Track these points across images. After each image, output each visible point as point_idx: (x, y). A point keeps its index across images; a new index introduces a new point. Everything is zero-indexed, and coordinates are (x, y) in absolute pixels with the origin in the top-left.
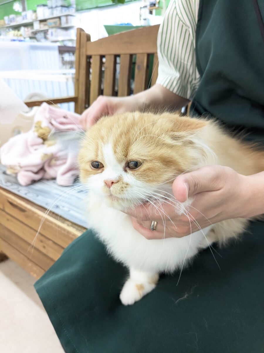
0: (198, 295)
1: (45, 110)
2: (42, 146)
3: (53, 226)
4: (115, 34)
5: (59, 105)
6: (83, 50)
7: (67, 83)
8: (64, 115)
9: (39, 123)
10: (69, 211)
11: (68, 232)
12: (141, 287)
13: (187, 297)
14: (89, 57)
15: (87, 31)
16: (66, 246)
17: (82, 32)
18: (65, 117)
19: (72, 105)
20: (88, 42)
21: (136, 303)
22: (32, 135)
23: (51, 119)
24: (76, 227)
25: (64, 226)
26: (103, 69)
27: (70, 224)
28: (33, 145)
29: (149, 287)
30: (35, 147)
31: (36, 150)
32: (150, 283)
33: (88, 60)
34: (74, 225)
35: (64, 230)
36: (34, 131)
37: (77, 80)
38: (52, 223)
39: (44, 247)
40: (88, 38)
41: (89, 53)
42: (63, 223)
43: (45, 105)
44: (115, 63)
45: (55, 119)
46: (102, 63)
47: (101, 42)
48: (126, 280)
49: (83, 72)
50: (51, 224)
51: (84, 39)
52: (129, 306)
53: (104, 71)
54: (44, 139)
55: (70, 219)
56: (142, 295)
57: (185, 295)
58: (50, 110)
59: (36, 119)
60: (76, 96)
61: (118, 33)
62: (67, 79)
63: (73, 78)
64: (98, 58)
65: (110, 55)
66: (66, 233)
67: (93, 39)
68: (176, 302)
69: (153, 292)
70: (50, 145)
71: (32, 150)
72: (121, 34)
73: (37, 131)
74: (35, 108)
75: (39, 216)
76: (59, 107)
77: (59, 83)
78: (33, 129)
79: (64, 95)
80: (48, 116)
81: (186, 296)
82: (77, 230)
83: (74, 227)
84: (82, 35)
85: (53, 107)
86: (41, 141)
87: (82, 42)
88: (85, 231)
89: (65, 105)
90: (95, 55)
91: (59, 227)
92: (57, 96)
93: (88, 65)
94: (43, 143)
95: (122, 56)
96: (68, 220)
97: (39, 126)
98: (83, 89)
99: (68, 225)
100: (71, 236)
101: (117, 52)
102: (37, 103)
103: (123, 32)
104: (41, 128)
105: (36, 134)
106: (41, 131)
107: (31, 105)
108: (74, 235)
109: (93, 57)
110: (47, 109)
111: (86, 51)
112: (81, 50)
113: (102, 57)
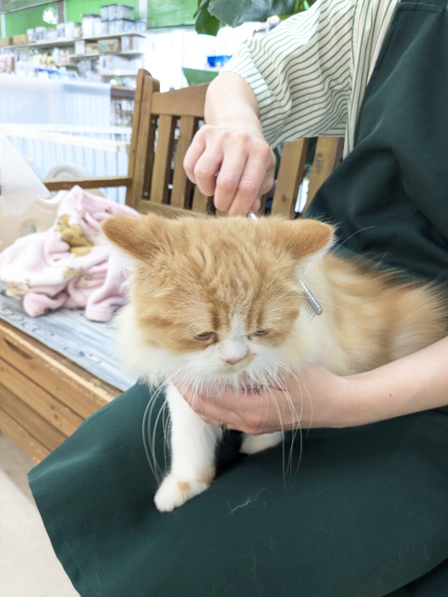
0: (265, 503)
1: (76, 197)
2: (67, 254)
3: (73, 384)
4: (198, 85)
5: (102, 190)
6: (146, 105)
7: (117, 154)
8: (107, 207)
9: (65, 217)
10: (100, 362)
11: (95, 396)
12: (185, 486)
13: (249, 504)
14: (155, 117)
15: (155, 76)
16: (87, 415)
17: (146, 77)
18: (107, 211)
19: (123, 190)
20: (155, 94)
21: (176, 509)
22: (51, 237)
23: (84, 213)
24: (108, 389)
25: (89, 385)
27: (99, 383)
28: (52, 253)
29: (198, 487)
30: (56, 256)
31: (56, 260)
32: (200, 481)
33: (153, 122)
34: (105, 386)
35: (89, 391)
36: (56, 230)
37: (133, 152)
38: (71, 379)
39: (56, 417)
40: (156, 86)
41: (155, 111)
42: (88, 380)
43: (77, 188)
45: (91, 214)
46: (174, 128)
47: (173, 94)
49: (144, 139)
50: (68, 381)
51: (149, 88)
52: (166, 513)
53: (177, 140)
54: (71, 244)
55: (99, 376)
56: (186, 499)
57: (245, 501)
58: (85, 197)
59: (61, 211)
60: (130, 177)
61: (203, 84)
62: (118, 148)
63: (127, 147)
64: (169, 120)
65: (188, 116)
66: (91, 398)
67: (164, 89)
68: (232, 512)
70: (79, 255)
71: (50, 259)
73: (61, 230)
74: (62, 193)
75: (51, 366)
76: (101, 194)
77: (105, 152)
78: (56, 226)
79: (112, 175)
80: (80, 207)
81: (247, 503)
82: (109, 393)
83: (104, 389)
84: (146, 81)
85: (89, 193)
86: (65, 246)
87: (145, 92)
89: (111, 191)
90: (165, 115)
91: (80, 386)
92: (101, 175)
93: (153, 127)
94: (69, 251)
96: (96, 377)
97: (64, 223)
98: (141, 167)
99: (95, 385)
100: (98, 402)
101: (199, 114)
102: (65, 185)
104: (68, 226)
105: (59, 235)
106: (67, 231)
107: (53, 187)
108: (103, 401)
109: (161, 117)
110: (81, 196)
111: (151, 107)
112: (143, 105)
113: (175, 119)
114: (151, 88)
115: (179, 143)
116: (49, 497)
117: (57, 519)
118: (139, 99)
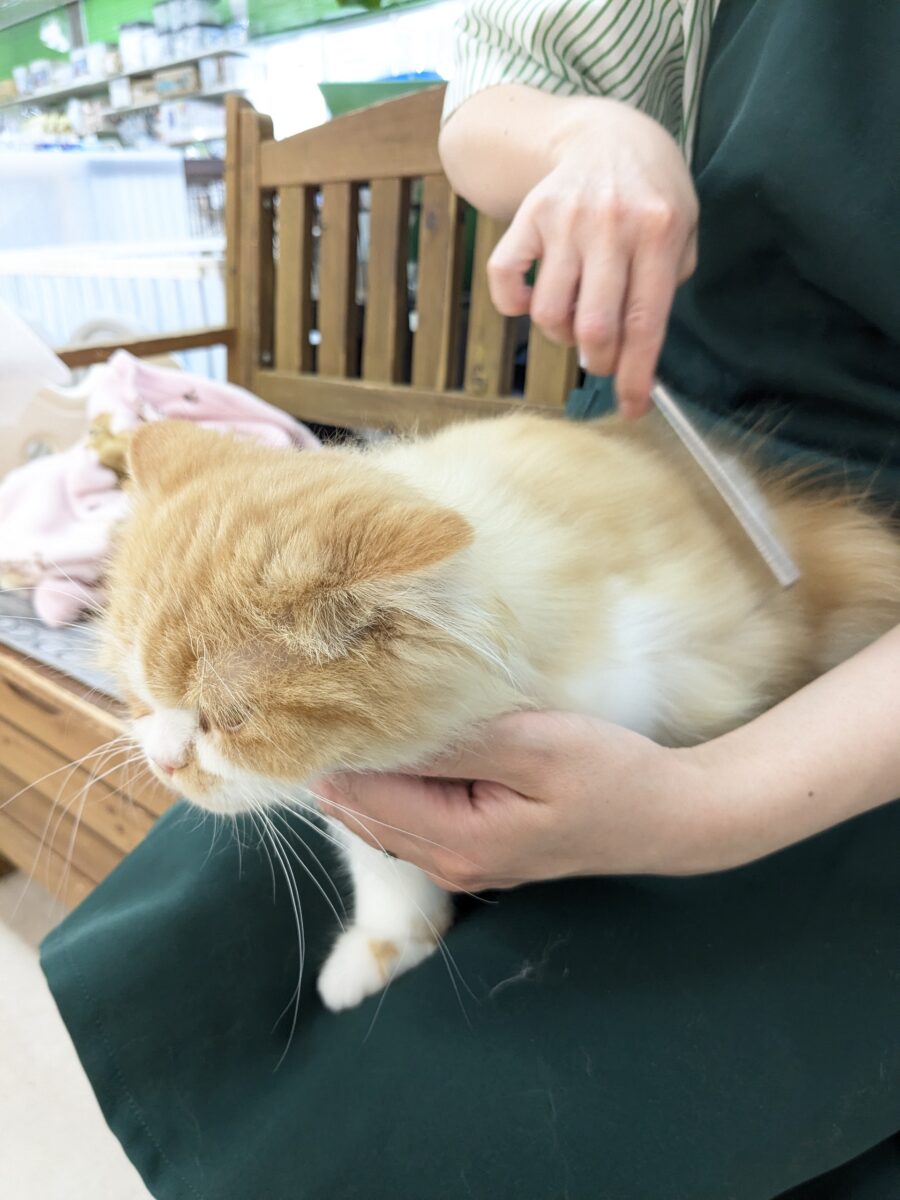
1: (121, 374)
2: (113, 495)
4: (352, 112)
5: (177, 357)
6: (250, 171)
7: (201, 284)
8: (186, 390)
9: (103, 419)
12: (386, 950)
13: (530, 975)
14: (269, 194)
15: (261, 107)
17: (244, 111)
18: (188, 397)
19: (219, 353)
20: (267, 144)
22: (79, 462)
23: (141, 406)
26: (316, 232)
28: (83, 494)
29: (414, 951)
30: (92, 499)
31: (92, 508)
32: (417, 940)
33: (267, 204)
36: (87, 447)
37: (232, 273)
39: (120, 829)
40: (265, 128)
41: (269, 180)
43: (122, 358)
44: (355, 207)
45: (156, 406)
46: (311, 213)
47: (304, 141)
49: (251, 243)
51: (251, 133)
53: (319, 238)
54: (116, 468)
56: (390, 977)
57: (521, 969)
58: (140, 373)
59: (94, 410)
60: (232, 325)
61: (361, 110)
62: (203, 270)
63: (221, 266)
64: (298, 196)
65: (337, 182)
67: (281, 133)
68: (492, 994)
69: (426, 964)
71: (79, 507)
72: (371, 111)
73: (97, 446)
74: (98, 371)
75: (97, 725)
76: (175, 366)
77: (177, 283)
78: (87, 439)
79: (195, 324)
80: (131, 394)
81: (524, 972)
84: (244, 120)
85: (150, 366)
86: (108, 477)
87: (244, 145)
89: (198, 356)
90: (289, 186)
92: (173, 328)
93: (268, 216)
94: (117, 487)
95: (374, 184)
97: (102, 429)
98: (251, 300)
101: (359, 174)
102: (100, 355)
103: (378, 103)
104: (109, 435)
105: (94, 456)
106: (110, 446)
107: (78, 359)
109: (282, 191)
110: (131, 372)
111: (259, 173)
112: (243, 172)
113: (311, 191)
114: (256, 134)
115: (323, 243)
117: (106, 1041)
118: (231, 160)
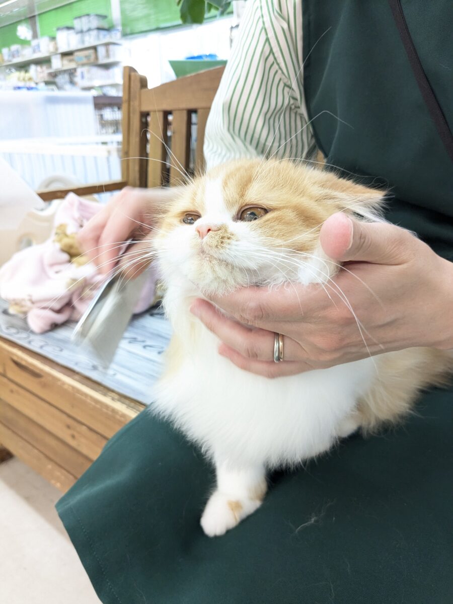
0: (334, 519)
1: (72, 204)
2: (68, 265)
3: (89, 401)
4: (189, 75)
5: (96, 196)
6: (135, 103)
7: (108, 159)
9: (62, 227)
10: (115, 375)
11: (114, 411)
12: (236, 506)
13: (316, 521)
14: (145, 115)
15: (141, 72)
16: (110, 434)
17: (133, 74)
20: (144, 90)
21: (229, 532)
22: (50, 249)
23: (82, 221)
24: (127, 402)
25: (106, 400)
26: (169, 134)
27: (116, 397)
28: (52, 265)
29: (251, 505)
30: (56, 268)
31: (57, 272)
32: (251, 499)
33: (144, 120)
34: (123, 399)
35: (107, 407)
36: (54, 241)
37: (125, 153)
38: (86, 395)
39: (73, 437)
40: (143, 83)
41: (145, 109)
42: (105, 395)
43: (71, 196)
44: (189, 123)
45: (88, 219)
46: (166, 124)
47: (164, 89)
48: (211, 494)
49: (135, 140)
50: (83, 398)
51: (136, 85)
52: (216, 538)
53: (170, 137)
54: (72, 253)
55: (116, 389)
56: (239, 520)
57: (311, 518)
58: (81, 204)
59: (57, 222)
60: (125, 180)
61: (193, 74)
62: (109, 152)
63: (118, 150)
64: (159, 117)
65: (181, 110)
66: (110, 413)
67: (151, 86)
68: (296, 531)
69: (257, 512)
70: (80, 264)
71: (51, 272)
72: (198, 75)
73: (60, 241)
74: (56, 202)
75: (64, 383)
76: (95, 200)
77: (95, 158)
78: (53, 237)
79: (105, 180)
80: (77, 215)
81: (313, 520)
82: (128, 406)
83: (123, 403)
84: (132, 78)
85: (85, 200)
86: (65, 257)
87: (132, 90)
88: (142, 409)
89: (106, 196)
90: (156, 111)
91: (97, 401)
92: (93, 181)
93: (144, 126)
94: (70, 261)
95: (200, 112)
96: (113, 391)
97: (62, 232)
98: (135, 168)
99: (113, 399)
100: (118, 417)
101: (192, 106)
102: (59, 194)
103: (202, 71)
104: (66, 235)
105: (58, 246)
106: (66, 241)
107: (48, 196)
108: (124, 416)
109: (151, 114)
110: (76, 203)
111: (140, 105)
112: (132, 103)
113: (166, 113)
114: (138, 85)
115: (173, 139)
116: (83, 527)
117: (95, 553)
118: (126, 97)
